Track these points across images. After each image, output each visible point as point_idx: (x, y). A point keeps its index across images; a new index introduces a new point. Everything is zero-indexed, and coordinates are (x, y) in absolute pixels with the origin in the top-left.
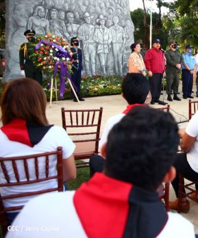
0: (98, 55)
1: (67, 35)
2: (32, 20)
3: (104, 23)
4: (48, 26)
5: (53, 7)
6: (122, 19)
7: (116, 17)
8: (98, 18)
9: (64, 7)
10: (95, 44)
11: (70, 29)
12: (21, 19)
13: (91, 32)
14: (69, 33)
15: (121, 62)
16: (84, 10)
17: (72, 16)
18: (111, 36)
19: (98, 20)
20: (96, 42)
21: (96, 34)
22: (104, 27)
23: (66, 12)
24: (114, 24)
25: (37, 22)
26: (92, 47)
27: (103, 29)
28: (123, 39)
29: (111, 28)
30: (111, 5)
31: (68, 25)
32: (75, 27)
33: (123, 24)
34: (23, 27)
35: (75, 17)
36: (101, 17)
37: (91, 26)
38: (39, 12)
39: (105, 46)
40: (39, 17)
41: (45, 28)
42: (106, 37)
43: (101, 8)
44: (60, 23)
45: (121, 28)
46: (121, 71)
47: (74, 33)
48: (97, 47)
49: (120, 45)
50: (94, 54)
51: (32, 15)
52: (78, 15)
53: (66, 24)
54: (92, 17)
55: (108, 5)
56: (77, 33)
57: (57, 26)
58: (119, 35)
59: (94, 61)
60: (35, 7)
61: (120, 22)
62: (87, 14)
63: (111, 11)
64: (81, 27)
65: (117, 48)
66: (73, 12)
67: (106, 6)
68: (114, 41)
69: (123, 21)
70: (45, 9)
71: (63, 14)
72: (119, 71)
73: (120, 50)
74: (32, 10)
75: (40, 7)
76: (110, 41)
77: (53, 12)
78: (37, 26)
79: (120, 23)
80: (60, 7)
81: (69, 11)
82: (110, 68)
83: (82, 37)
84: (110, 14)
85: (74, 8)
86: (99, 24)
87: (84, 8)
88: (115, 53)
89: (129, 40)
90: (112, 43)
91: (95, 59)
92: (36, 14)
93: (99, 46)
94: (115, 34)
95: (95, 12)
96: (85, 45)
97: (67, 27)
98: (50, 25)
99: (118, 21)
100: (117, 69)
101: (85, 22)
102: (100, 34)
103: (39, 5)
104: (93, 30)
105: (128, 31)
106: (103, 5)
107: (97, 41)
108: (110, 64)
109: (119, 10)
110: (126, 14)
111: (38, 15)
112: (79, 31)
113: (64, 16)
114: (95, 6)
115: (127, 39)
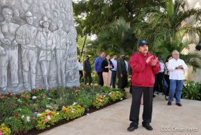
0: (40, 63)
3: (48, 26)
8: (42, 19)
10: (36, 50)
13: (33, 35)
15: (64, 71)
16: (26, 9)
17: (10, 13)
19: (41, 22)
22: (48, 30)
26: (33, 53)
27: (47, 33)
28: (66, 45)
30: (56, 7)
36: (46, 19)
37: (34, 28)
39: (48, 52)
43: (46, 9)
46: (64, 81)
47: (12, 34)
48: (38, 54)
49: (64, 51)
50: (35, 62)
54: (35, 18)
55: (53, 7)
56: (16, 35)
58: (63, 40)
59: (34, 71)
62: (29, 14)
63: (56, 14)
65: (60, 54)
66: (11, 8)
67: (50, 7)
68: (58, 47)
72: (62, 81)
73: (64, 57)
76: (53, 47)
81: (6, 7)
82: (52, 79)
83: (21, 40)
84: (55, 17)
85: (13, 3)
87: (26, 6)
88: (59, 61)
89: (72, 47)
90: (55, 49)
95: (39, 13)
96: (24, 51)
100: (60, 80)
101: (27, 23)
102: (43, 38)
104: (35, 33)
106: (48, 6)
107: (40, 46)
108: (53, 73)
109: (63, 14)
110: (70, 19)
112: (18, 33)
114: (39, 6)
115: (71, 45)
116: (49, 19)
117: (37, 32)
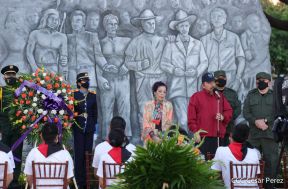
1: (103, 61)
2: (35, 38)
4: (65, 46)
5: (77, 8)
6: (235, 15)
7: (221, 12)
9: (99, 6)
11: (108, 49)
12: (17, 36)
14: (107, 57)
18: (204, 57)
21: (167, 55)
23: (103, 15)
24: (212, 29)
25: (45, 39)
29: (204, 38)
31: (105, 40)
32: (119, 43)
33: (239, 26)
34: (18, 51)
35: (120, 23)
38: (50, 21)
40: (49, 29)
41: (58, 51)
44: (88, 39)
45: (232, 36)
51: (36, 27)
52: (128, 19)
53: (101, 38)
57: (82, 43)
60: (43, 11)
61: (229, 21)
64: (134, 42)
69: (238, 18)
70: (62, 13)
71: (95, 20)
74: (37, 18)
75: (52, 11)
77: (75, 18)
78: (43, 48)
79: (229, 26)
80: (90, 6)
92: (44, 24)
93: (175, 81)
94: (215, 51)
97: (102, 45)
98: (69, 42)
99: (223, 21)
103: (51, 7)
105: (252, 40)
111: (47, 27)
113: (97, 23)
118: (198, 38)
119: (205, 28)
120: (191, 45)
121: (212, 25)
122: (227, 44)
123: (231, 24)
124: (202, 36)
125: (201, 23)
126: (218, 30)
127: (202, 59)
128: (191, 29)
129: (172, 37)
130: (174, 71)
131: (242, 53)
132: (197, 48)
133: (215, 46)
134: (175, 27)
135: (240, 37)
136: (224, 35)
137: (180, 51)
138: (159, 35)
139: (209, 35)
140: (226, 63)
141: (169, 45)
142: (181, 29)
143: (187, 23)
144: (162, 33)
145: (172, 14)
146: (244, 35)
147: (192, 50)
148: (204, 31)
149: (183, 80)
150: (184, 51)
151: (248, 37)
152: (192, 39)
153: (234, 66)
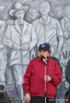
3: (22, 16)
6: (56, 6)
8: (13, 8)
10: (5, 51)
18: (34, 36)
19: (11, 12)
20: (7, 47)
21: (8, 34)
22: (22, 21)
24: (40, 16)
27: (21, 25)
28: (58, 40)
33: (60, 13)
36: (18, 6)
39: (24, 53)
42: (26, 39)
48: (9, 56)
58: (51, 33)
69: (59, 8)
86: (14, 18)
91: (6, 76)
93: (13, 53)
94: (42, 31)
99: (48, 10)
102: (15, 34)
104: (3, 29)
107: (10, 46)
116: (24, 5)
117: (6, 27)
118: (30, 22)
119: (35, 15)
120: (25, 27)
121: (40, 13)
122: (51, 27)
123: (53, 12)
124: (33, 21)
125: (32, 11)
126: (44, 17)
127: (33, 38)
128: (25, 16)
129: (12, 21)
130: (13, 46)
131: (61, 34)
132: (29, 29)
133: (42, 28)
134: (13, 14)
135: (60, 22)
136: (49, 20)
137: (17, 31)
138: (2, 20)
139: (38, 20)
140: (51, 40)
141: (9, 27)
142: (18, 16)
143: (22, 11)
144: (4, 18)
145: (11, 5)
146: (62, 21)
147: (26, 31)
148: (34, 17)
149: (19, 52)
150: (20, 31)
151: (66, 22)
152: (26, 23)
153: (56, 42)
